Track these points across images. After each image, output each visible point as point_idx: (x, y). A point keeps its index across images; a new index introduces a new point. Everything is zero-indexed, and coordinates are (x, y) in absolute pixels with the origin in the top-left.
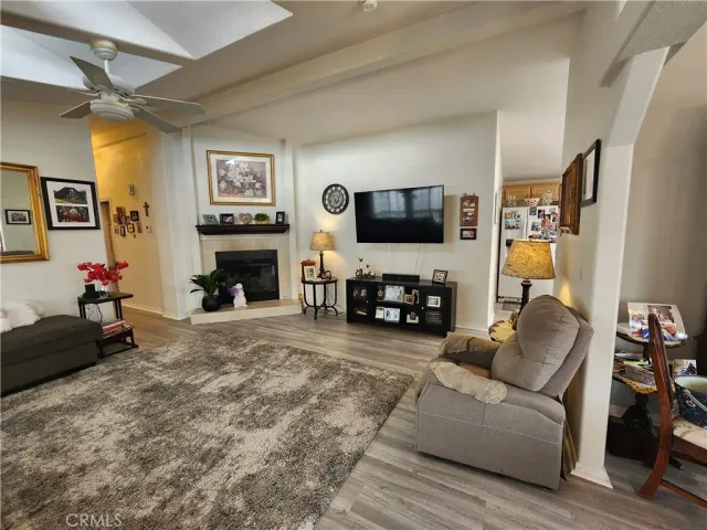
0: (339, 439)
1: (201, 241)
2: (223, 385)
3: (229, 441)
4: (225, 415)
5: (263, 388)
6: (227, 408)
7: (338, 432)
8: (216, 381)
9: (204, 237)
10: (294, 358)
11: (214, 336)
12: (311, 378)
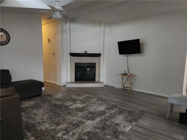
0: (118, 127)
1: (70, 58)
2: (76, 106)
3: (80, 122)
4: (78, 115)
5: (90, 109)
6: (78, 113)
7: (117, 125)
8: (74, 105)
9: (72, 57)
10: (100, 102)
11: (71, 92)
12: (106, 108)
